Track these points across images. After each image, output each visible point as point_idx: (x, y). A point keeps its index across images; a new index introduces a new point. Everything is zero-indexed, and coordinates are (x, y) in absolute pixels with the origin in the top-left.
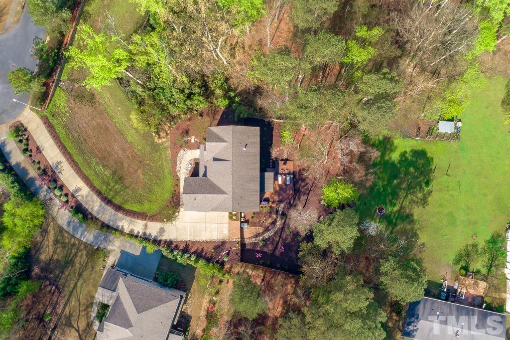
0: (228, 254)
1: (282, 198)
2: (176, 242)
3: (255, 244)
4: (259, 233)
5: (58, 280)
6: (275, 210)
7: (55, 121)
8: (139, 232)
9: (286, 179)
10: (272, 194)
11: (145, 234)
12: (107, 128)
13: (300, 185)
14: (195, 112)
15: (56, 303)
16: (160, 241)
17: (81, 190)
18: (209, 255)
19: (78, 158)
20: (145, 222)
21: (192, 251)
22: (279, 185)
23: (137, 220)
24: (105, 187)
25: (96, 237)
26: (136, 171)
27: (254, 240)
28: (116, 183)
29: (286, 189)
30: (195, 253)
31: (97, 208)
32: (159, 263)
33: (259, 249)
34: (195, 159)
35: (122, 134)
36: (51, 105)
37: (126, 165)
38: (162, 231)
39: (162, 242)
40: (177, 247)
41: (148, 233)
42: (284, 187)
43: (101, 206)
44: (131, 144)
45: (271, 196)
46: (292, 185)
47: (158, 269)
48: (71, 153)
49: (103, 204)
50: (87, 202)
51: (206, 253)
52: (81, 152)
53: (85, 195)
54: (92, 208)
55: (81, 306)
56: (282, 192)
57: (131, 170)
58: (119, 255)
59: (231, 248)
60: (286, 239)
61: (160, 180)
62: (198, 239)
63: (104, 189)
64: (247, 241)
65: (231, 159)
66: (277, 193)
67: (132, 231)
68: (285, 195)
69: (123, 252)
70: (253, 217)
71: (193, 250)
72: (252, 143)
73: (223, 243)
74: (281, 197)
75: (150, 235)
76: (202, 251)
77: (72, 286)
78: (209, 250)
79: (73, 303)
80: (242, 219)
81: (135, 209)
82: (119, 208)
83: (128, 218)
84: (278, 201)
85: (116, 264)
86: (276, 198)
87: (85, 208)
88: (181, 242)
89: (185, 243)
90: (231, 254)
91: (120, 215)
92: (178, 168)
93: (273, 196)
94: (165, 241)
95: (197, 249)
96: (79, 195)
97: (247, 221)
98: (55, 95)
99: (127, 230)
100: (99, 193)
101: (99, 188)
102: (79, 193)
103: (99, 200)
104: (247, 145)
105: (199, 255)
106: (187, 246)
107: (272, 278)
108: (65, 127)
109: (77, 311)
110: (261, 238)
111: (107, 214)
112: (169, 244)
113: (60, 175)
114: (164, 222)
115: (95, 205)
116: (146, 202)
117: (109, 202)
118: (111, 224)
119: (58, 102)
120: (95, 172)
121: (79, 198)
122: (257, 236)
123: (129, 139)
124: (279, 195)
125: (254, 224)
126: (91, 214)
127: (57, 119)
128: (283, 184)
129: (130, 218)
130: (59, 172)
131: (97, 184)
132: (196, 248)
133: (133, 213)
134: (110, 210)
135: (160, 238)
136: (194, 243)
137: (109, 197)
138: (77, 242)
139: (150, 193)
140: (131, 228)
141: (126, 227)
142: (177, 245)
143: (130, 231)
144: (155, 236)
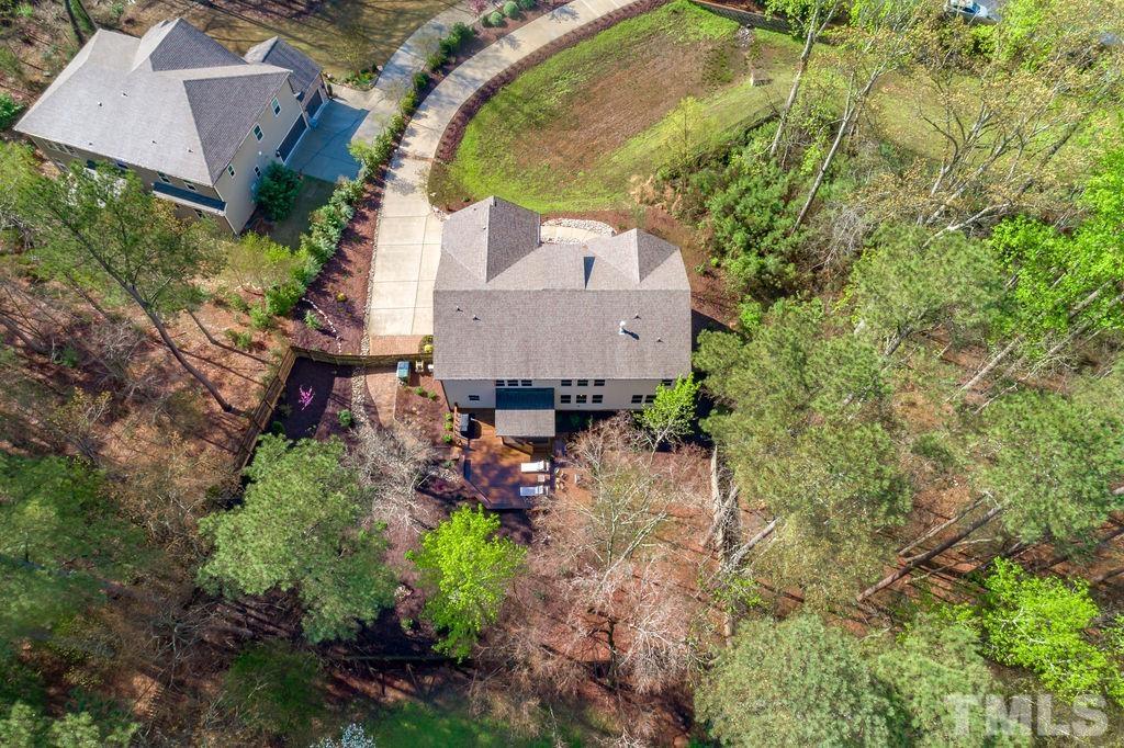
0: (326, 331)
1: (476, 476)
2: (375, 220)
3: (344, 401)
4: (376, 413)
5: (318, 15)
6: (441, 457)
7: (665, 15)
8: (407, 144)
9: (536, 484)
10: (489, 446)
11: (404, 155)
12: (658, 104)
13: (517, 530)
14: (715, 261)
15: (265, 11)
16: (382, 185)
17: (515, 48)
18: (329, 287)
19: (585, 49)
20: (432, 157)
21: (345, 250)
22: (516, 466)
23: (437, 142)
24: (519, 92)
25: (402, 70)
26: (559, 153)
27: (357, 397)
28: (530, 116)
29: (503, 486)
30: (339, 254)
31: (471, 74)
32: (325, 182)
33: (329, 409)
35: (644, 128)
36: (698, 9)
37: (573, 134)
38: (406, 189)
39: (378, 189)
40: (359, 217)
41: (403, 161)
42: (510, 480)
43: (475, 80)
44: (622, 144)
45: (484, 443)
46: (515, 504)
47: (310, 179)
48: (597, 38)
49: (481, 85)
50: (484, 57)
51: (334, 281)
52: (601, 57)
53: (498, 54)
54: (469, 66)
56: (493, 473)
57: (561, 144)
58: (358, 107)
59: (341, 340)
62: (378, 263)
63: (516, 89)
64: (357, 382)
65: (590, 287)
66: (489, 460)
67: (413, 133)
68: (485, 483)
69: (362, 114)
70: (424, 394)
71: (348, 251)
72: (642, 353)
73: (359, 323)
74: (478, 471)
75: (399, 166)
76: (345, 273)
77: (301, 36)
78: (344, 289)
79: (260, 33)
80: (421, 364)
81: (465, 142)
82: (468, 112)
83: (444, 127)
84: (467, 463)
85: (337, 100)
86: (476, 458)
87: (474, 54)
88: (374, 227)
89: (369, 236)
90: (326, 338)
91: (453, 112)
92: (565, 221)
93: (485, 448)
94: (379, 195)
95: (350, 261)
96: (502, 46)
97: (413, 378)
98: (720, 19)
99: (414, 124)
100: (507, 78)
101: (519, 81)
102: (507, 47)
103: (488, 78)
104: (636, 337)
105: (332, 264)
106: (362, 239)
107: (229, 435)
108: (653, 33)
109: (238, 38)
110: (362, 419)
111: (455, 91)
112: (366, 204)
113: (546, 17)
114: (430, 192)
115: (477, 71)
116: (483, 164)
117: (486, 95)
118: (432, 97)
119: (705, 24)
120: (557, 79)
121: (495, 46)
122: (370, 407)
123: (634, 142)
124: (485, 467)
125: (403, 400)
126: (458, 64)
127: (669, 18)
128: (517, 479)
129: (443, 130)
130: (553, 16)
131: (527, 79)
132: (353, 259)
133: (456, 136)
134: (465, 95)
135: (388, 184)
136: (368, 257)
137: (496, 99)
138: (395, 40)
139: (504, 173)
140: (421, 131)
141: (423, 122)
142: (366, 218)
143: (412, 129)
144: (394, 176)
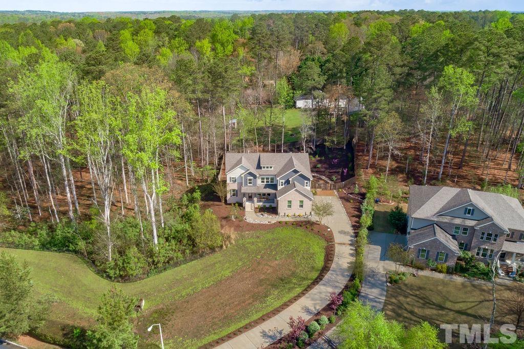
2: (352, 223)
20: (336, 245)
34: (256, 212)
38: (341, 232)
41: (350, 242)
51: (356, 206)
53: (313, 302)
55: (487, 298)
58: (387, 262)
60: (326, 168)
61: (281, 243)
69: (382, 258)
73: (341, 198)
76: (354, 208)
78: (352, 205)
81: (322, 257)
83: (336, 259)
89: (351, 218)
91: (333, 265)
94: (354, 230)
96: (315, 308)
99: (352, 259)
102: (312, 308)
111: (336, 277)
112: (357, 227)
113: (285, 333)
114: (331, 231)
115: (325, 291)
118: (348, 274)
121: (319, 308)
129: (335, 257)
130: (280, 333)
132: (353, 211)
133: (328, 256)
135: (352, 233)
136: (348, 213)
140: (348, 256)
141: (349, 261)
142: (356, 222)
143: (353, 256)
144: (351, 236)
